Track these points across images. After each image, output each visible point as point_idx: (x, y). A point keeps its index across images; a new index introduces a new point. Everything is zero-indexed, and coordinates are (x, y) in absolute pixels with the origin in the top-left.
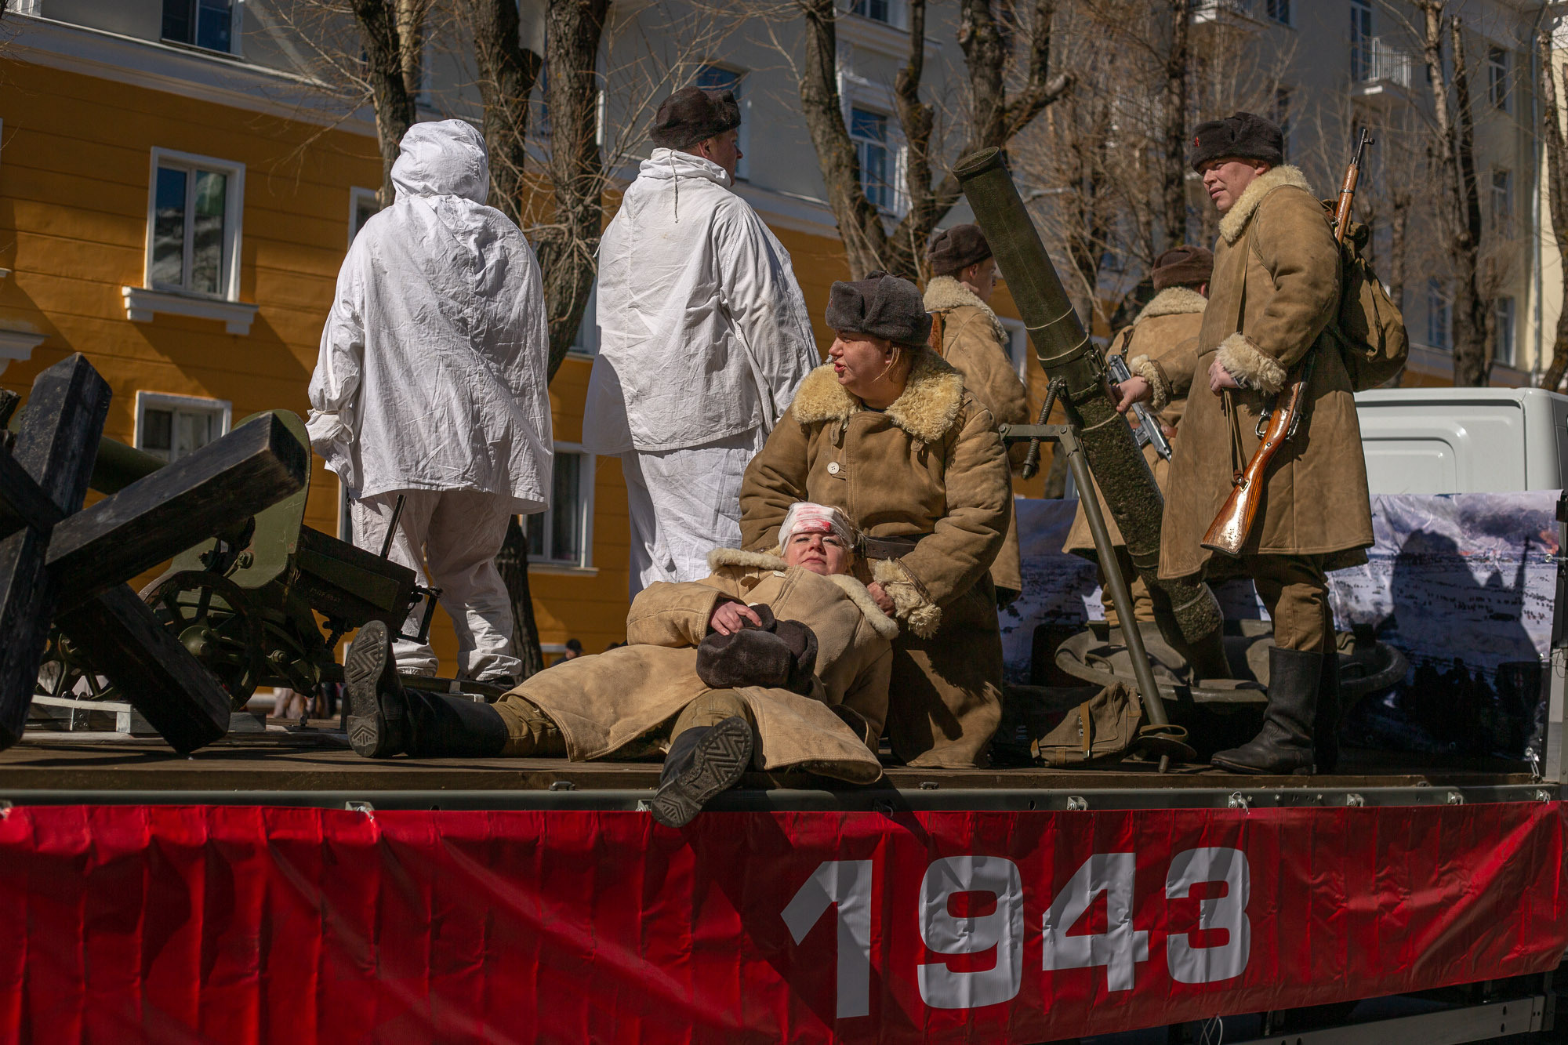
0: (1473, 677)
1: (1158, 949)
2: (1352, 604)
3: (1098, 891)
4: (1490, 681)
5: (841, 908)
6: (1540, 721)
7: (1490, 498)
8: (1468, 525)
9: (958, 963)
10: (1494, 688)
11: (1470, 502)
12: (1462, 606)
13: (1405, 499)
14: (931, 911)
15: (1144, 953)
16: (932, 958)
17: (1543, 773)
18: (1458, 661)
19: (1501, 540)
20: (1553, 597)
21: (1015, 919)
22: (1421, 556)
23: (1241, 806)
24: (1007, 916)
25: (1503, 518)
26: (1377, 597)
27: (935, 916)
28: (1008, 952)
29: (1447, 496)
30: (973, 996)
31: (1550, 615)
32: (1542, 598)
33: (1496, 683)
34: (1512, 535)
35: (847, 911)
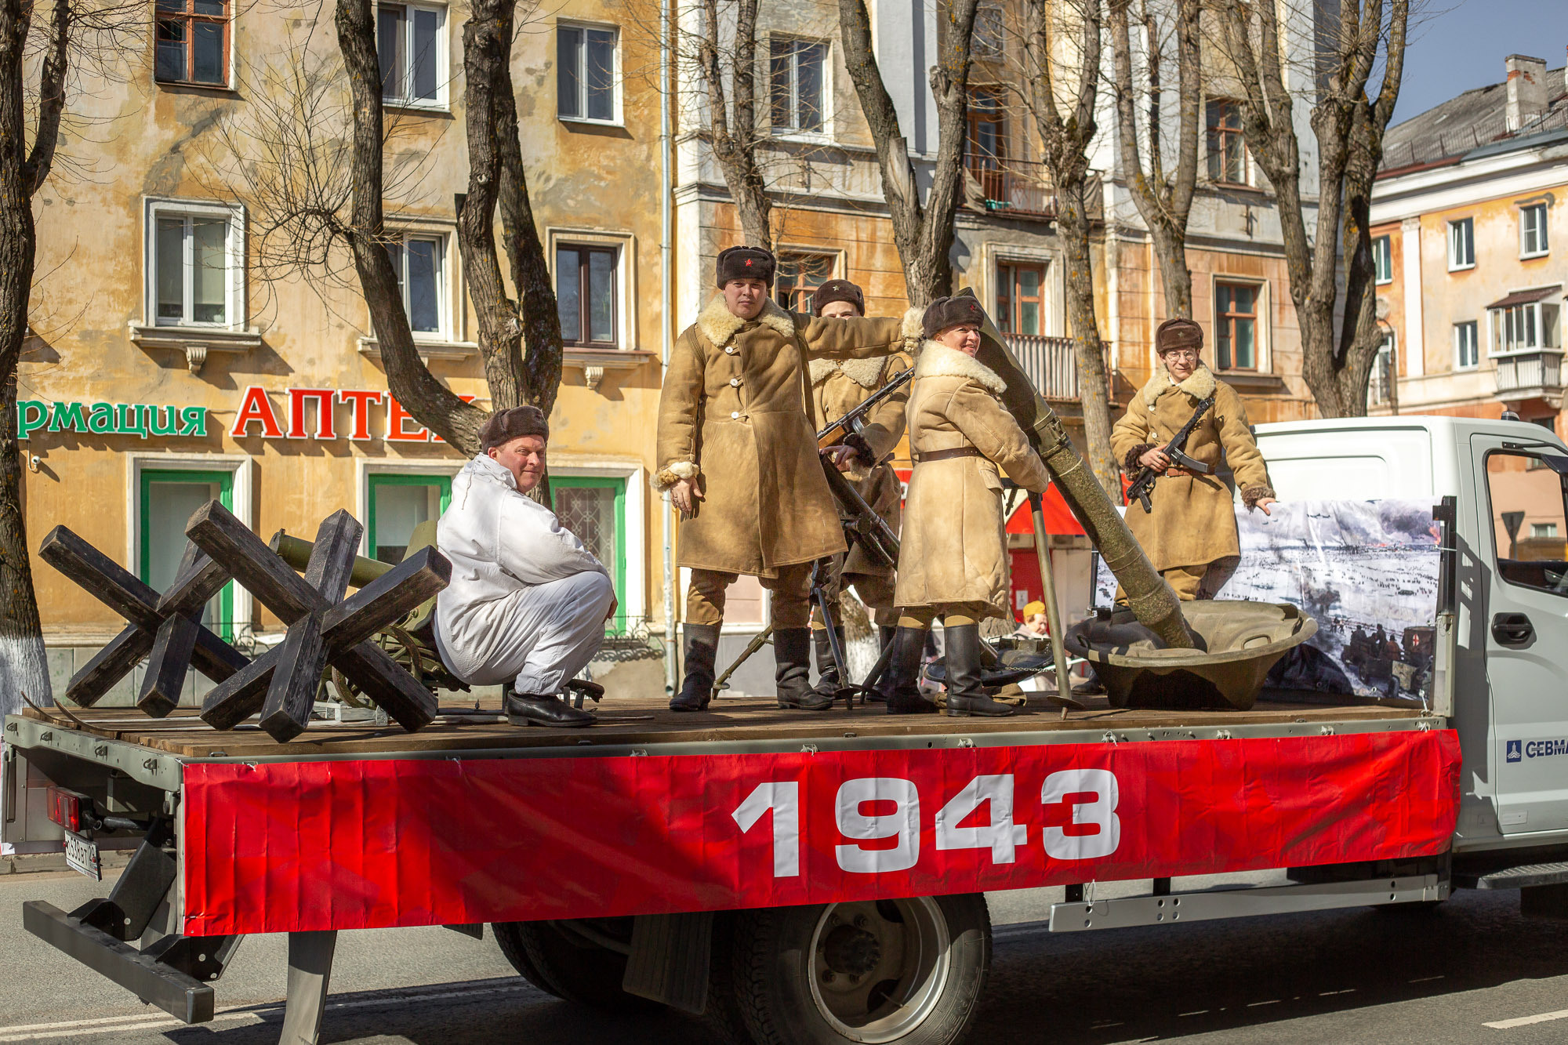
0: (1388, 638)
1: (1035, 837)
2: (1312, 583)
3: (982, 799)
4: (1399, 641)
5: (775, 811)
6: (1429, 670)
7: (1399, 502)
8: (1386, 524)
9: (866, 845)
10: (1401, 646)
11: (1386, 506)
12: (1382, 585)
13: (1347, 504)
14: (844, 813)
15: (1023, 840)
16: (846, 841)
17: (1431, 707)
18: (1380, 627)
19: (1406, 534)
20: (1437, 577)
21: (912, 817)
22: (1357, 548)
23: (1111, 741)
24: (906, 815)
25: (1406, 518)
26: (1328, 578)
27: (847, 815)
28: (907, 838)
29: (1372, 502)
30: (879, 865)
31: (1435, 591)
32: (1431, 578)
33: (1403, 642)
34: (1413, 530)
35: (779, 813)
